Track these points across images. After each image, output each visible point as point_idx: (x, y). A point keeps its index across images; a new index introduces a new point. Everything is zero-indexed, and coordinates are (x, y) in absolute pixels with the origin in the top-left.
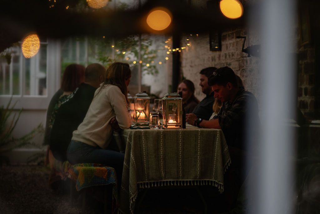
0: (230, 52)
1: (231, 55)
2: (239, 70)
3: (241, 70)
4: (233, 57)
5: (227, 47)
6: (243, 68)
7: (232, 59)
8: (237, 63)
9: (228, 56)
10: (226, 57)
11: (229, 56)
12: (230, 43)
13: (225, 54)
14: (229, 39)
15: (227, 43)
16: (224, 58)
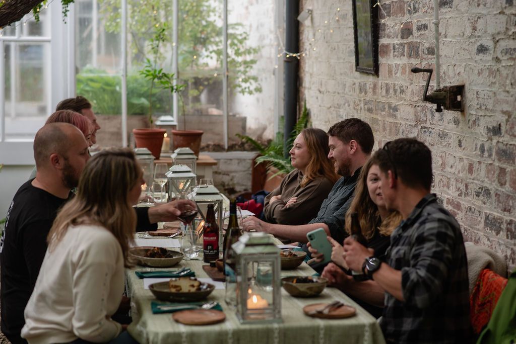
0: (396, 83)
1: (399, 91)
2: (416, 125)
3: (420, 127)
4: (403, 96)
5: (390, 72)
6: (423, 125)
7: (401, 99)
8: (411, 110)
9: (391, 91)
10: (387, 91)
11: (395, 91)
12: (397, 66)
13: (387, 84)
14: (394, 56)
15: (389, 62)
16: (384, 93)
